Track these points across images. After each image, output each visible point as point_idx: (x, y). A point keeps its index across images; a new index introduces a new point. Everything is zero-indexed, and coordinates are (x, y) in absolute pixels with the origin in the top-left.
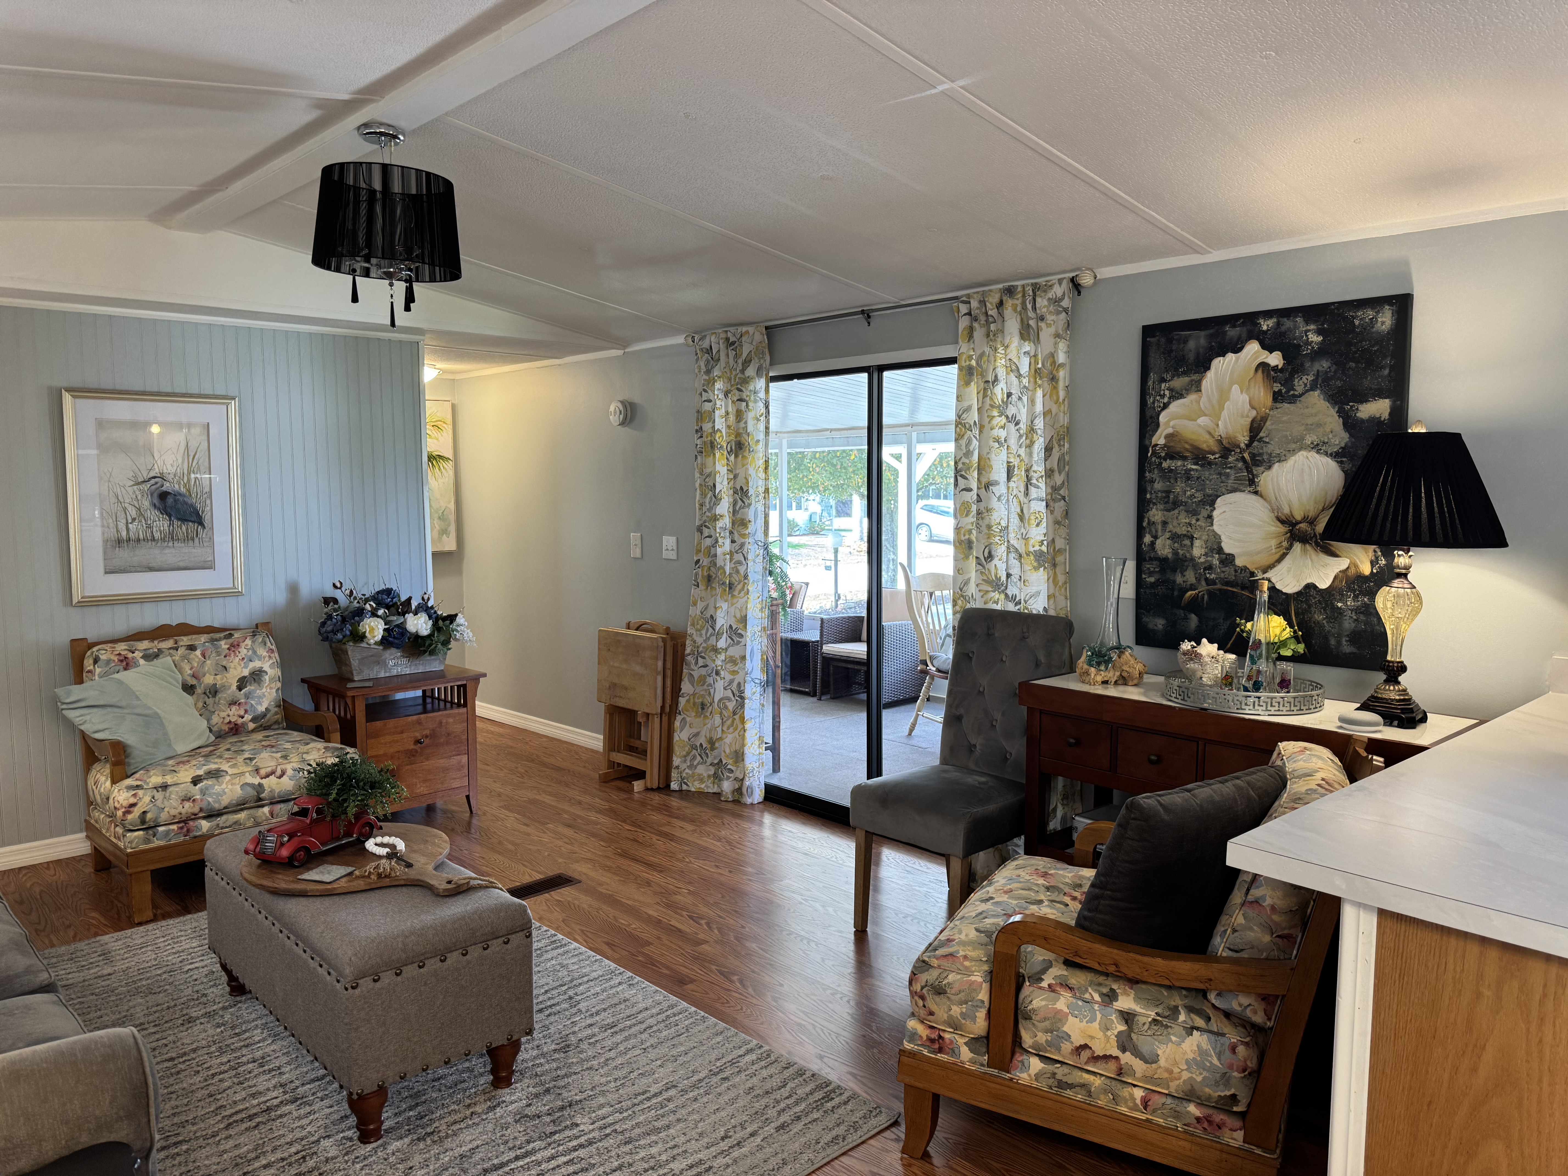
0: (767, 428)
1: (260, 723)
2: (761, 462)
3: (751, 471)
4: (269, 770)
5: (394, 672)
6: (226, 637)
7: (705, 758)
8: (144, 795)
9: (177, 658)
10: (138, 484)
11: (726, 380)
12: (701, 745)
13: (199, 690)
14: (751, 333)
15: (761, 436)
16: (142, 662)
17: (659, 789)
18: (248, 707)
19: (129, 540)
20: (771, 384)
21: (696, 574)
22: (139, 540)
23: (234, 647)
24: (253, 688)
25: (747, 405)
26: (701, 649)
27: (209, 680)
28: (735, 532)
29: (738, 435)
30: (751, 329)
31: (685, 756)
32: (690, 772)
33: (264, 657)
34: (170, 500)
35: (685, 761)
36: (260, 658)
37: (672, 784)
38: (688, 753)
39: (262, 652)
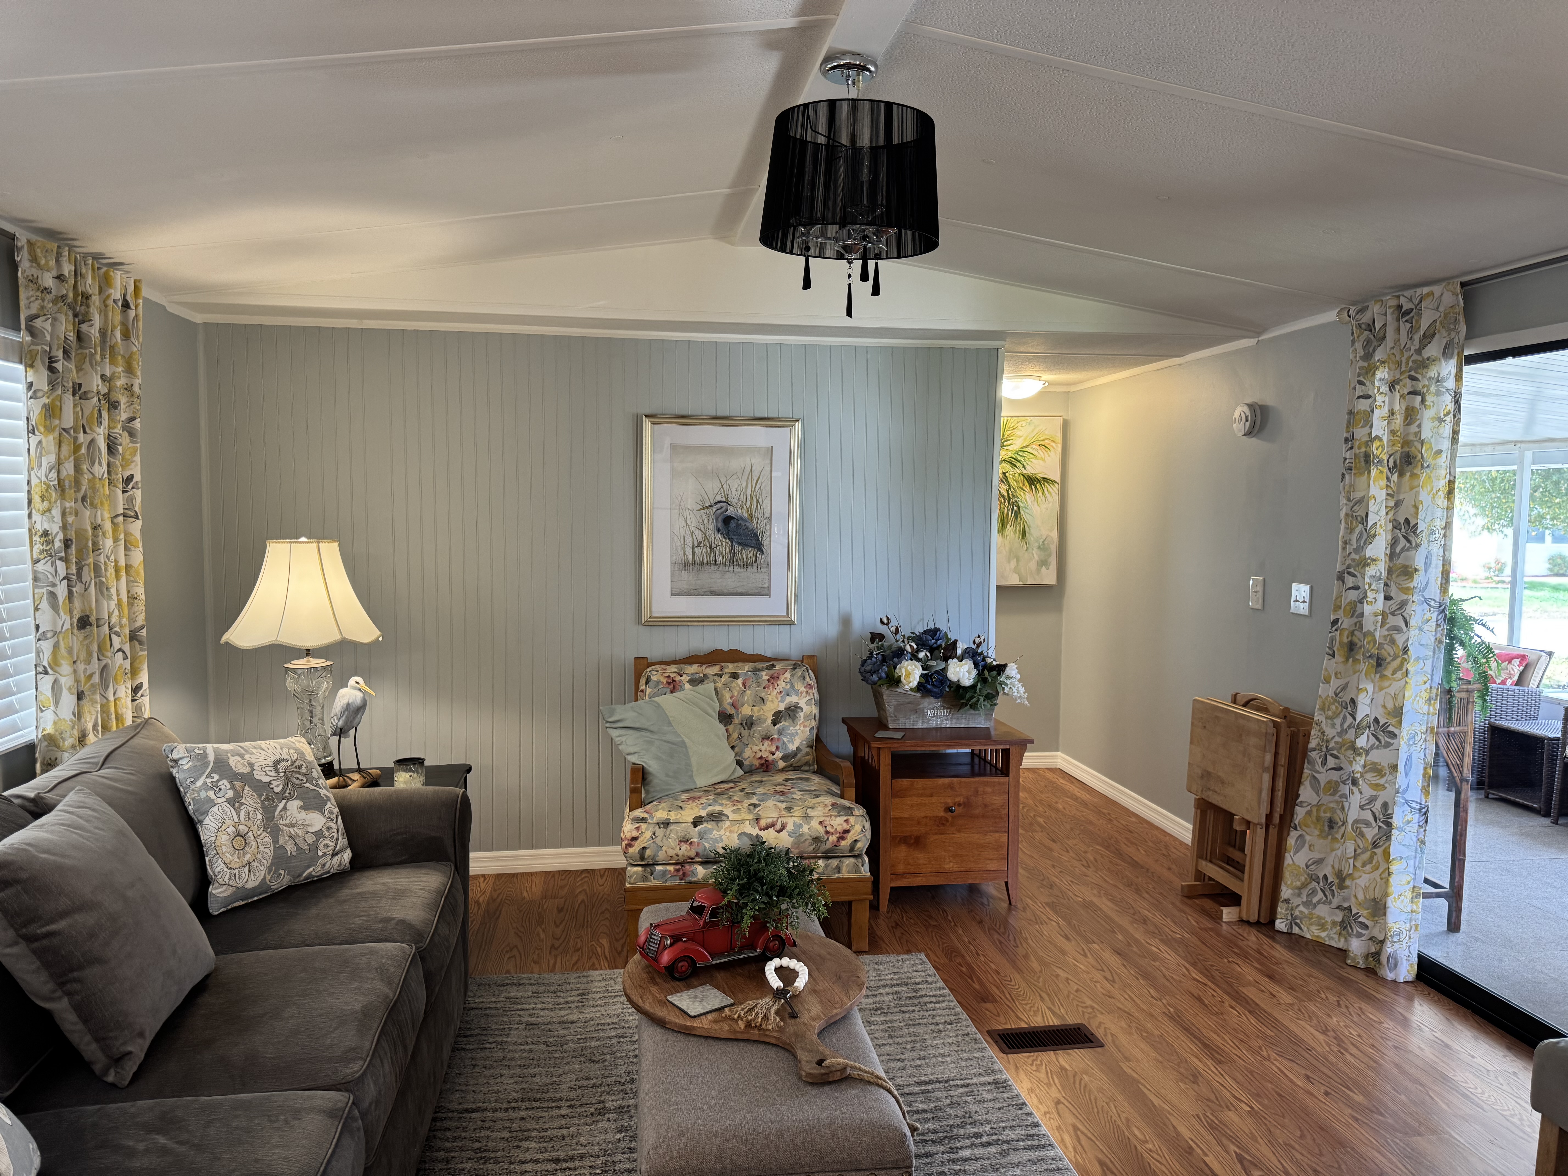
0: (1455, 433)
1: (790, 763)
2: (1442, 483)
3: (1424, 496)
4: (770, 821)
5: (933, 724)
6: (768, 668)
7: (1330, 896)
8: (647, 829)
9: (719, 685)
10: (704, 508)
11: (1393, 366)
12: (1325, 877)
13: (736, 721)
14: (1437, 294)
15: (1445, 445)
16: (687, 686)
17: (1258, 924)
18: (780, 745)
19: (694, 563)
20: (1466, 369)
21: (1332, 639)
22: (703, 564)
23: (774, 679)
24: (787, 724)
25: (1423, 401)
26: (1332, 745)
27: (746, 710)
28: (1392, 585)
29: (1406, 443)
30: (1437, 289)
31: (1300, 888)
32: (1306, 911)
33: (802, 693)
34: (733, 525)
35: (1299, 895)
36: (797, 693)
37: (1278, 922)
38: (1304, 886)
39: (800, 687)
